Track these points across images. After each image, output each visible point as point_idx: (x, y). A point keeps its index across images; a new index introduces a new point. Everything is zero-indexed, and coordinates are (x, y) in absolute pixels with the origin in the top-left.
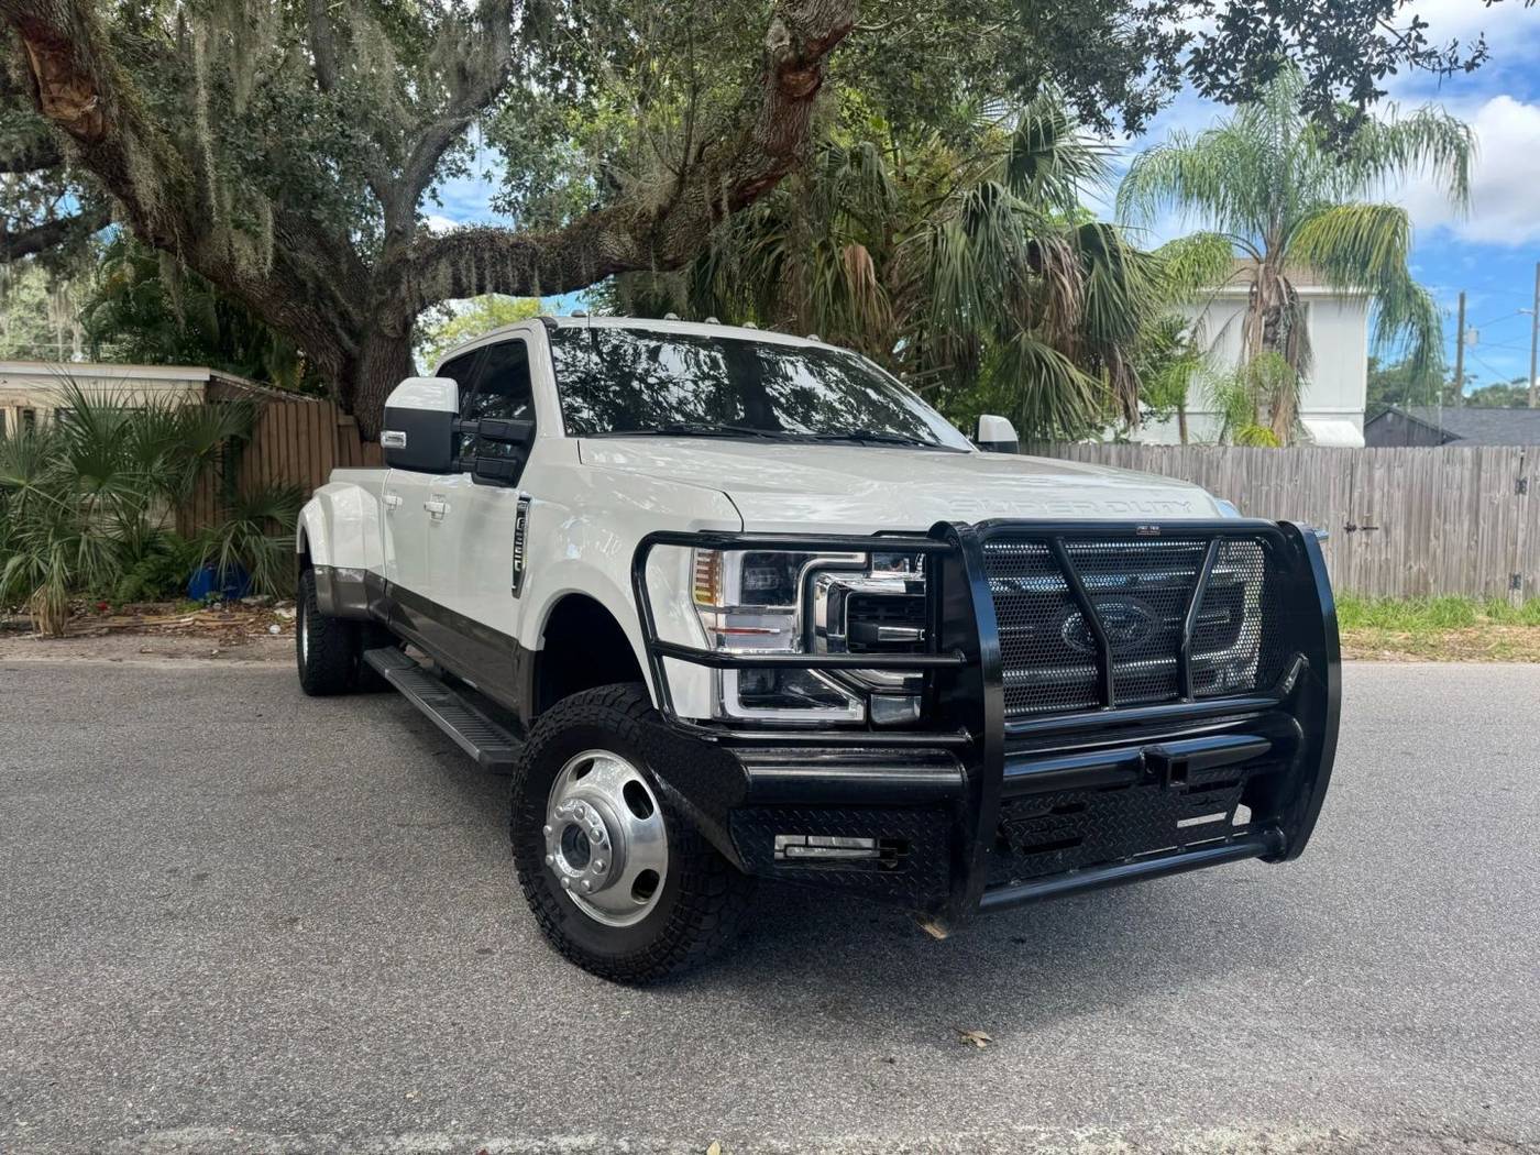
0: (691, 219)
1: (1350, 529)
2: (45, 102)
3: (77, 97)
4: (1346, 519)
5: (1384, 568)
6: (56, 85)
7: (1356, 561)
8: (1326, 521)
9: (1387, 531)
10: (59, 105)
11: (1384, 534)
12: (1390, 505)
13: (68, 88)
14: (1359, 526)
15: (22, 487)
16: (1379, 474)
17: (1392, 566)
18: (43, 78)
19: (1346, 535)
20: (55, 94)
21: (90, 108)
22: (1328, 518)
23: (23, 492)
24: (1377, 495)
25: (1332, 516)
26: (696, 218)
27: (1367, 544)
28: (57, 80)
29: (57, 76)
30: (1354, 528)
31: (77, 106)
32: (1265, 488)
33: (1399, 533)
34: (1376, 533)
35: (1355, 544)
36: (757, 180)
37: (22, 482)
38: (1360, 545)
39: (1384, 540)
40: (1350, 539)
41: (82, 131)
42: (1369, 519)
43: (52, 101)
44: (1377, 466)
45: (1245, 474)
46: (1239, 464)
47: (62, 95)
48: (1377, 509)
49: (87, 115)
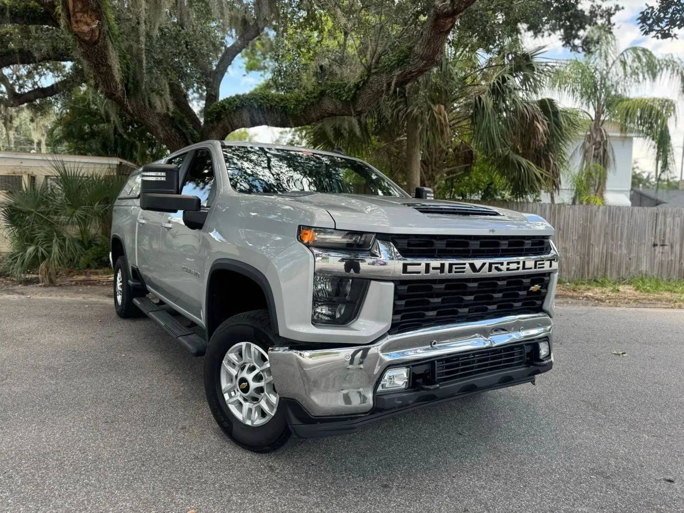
0: (373, 91)
1: (655, 245)
2: (73, 22)
3: (89, 21)
4: (653, 240)
5: (670, 263)
6: (80, 14)
7: (657, 261)
8: (644, 241)
9: (672, 247)
10: (80, 24)
11: (670, 248)
12: (673, 234)
13: (86, 16)
14: (659, 244)
15: (32, 212)
16: (669, 220)
17: (673, 262)
18: (74, 11)
19: (653, 249)
20: (79, 18)
21: (94, 26)
22: (645, 240)
23: (33, 215)
24: (668, 230)
25: (647, 239)
26: (375, 91)
27: (662, 253)
28: (81, 11)
29: (81, 9)
30: (657, 245)
31: (88, 25)
32: (616, 225)
33: (677, 248)
34: (666, 247)
35: (657, 252)
36: (414, 72)
37: (33, 210)
38: (659, 253)
39: (670, 251)
40: (655, 250)
41: (87, 38)
42: (664, 241)
43: (77, 22)
44: (668, 216)
45: (607, 218)
46: (605, 213)
47: (82, 19)
48: (667, 236)
49: (93, 31)
